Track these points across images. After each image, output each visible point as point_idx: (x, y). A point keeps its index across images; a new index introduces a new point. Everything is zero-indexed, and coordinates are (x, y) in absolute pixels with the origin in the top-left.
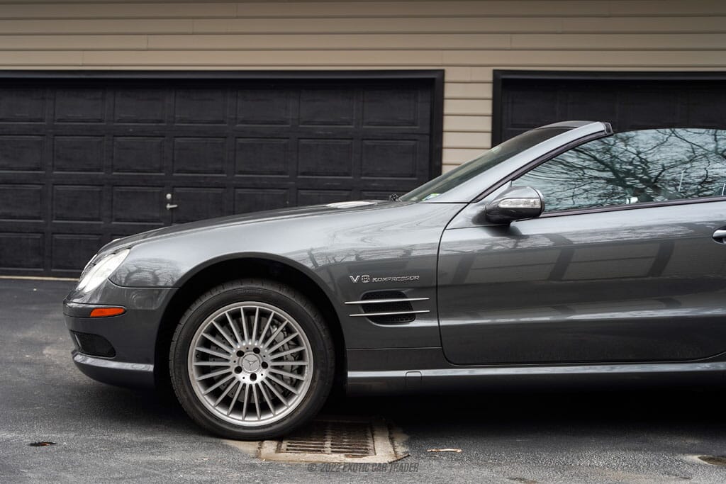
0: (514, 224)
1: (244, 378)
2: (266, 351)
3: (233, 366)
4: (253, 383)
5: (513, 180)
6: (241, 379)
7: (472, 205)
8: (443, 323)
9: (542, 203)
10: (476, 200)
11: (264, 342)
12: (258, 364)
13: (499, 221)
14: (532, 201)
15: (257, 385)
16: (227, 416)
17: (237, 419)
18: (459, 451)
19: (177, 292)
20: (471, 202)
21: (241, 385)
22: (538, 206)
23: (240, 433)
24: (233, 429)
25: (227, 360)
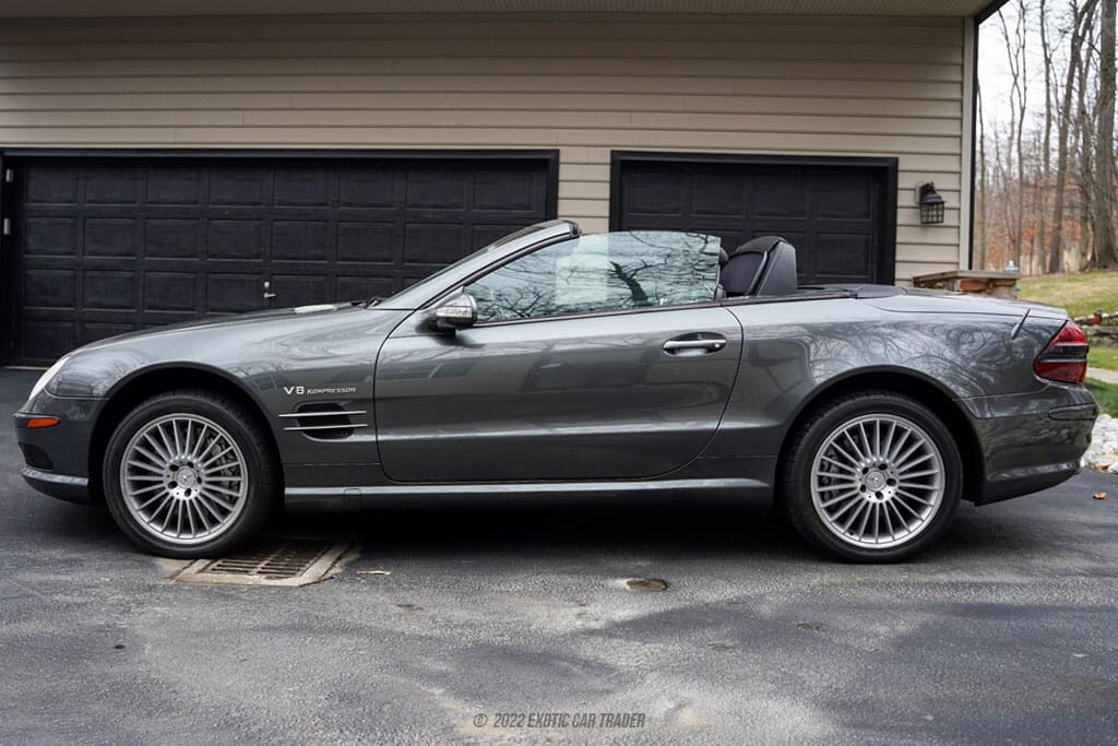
0: (458, 333)
1: (178, 493)
2: (199, 465)
3: (167, 481)
4: (187, 499)
5: (466, 285)
6: (175, 495)
7: (419, 312)
8: (381, 438)
9: (474, 313)
10: (423, 307)
11: (199, 455)
12: (193, 479)
13: (445, 331)
14: (464, 309)
15: (191, 501)
16: (162, 533)
17: (170, 536)
18: (387, 573)
19: (109, 403)
20: (418, 309)
21: (174, 501)
22: (469, 315)
23: (173, 551)
24: (168, 547)
25: (161, 475)
